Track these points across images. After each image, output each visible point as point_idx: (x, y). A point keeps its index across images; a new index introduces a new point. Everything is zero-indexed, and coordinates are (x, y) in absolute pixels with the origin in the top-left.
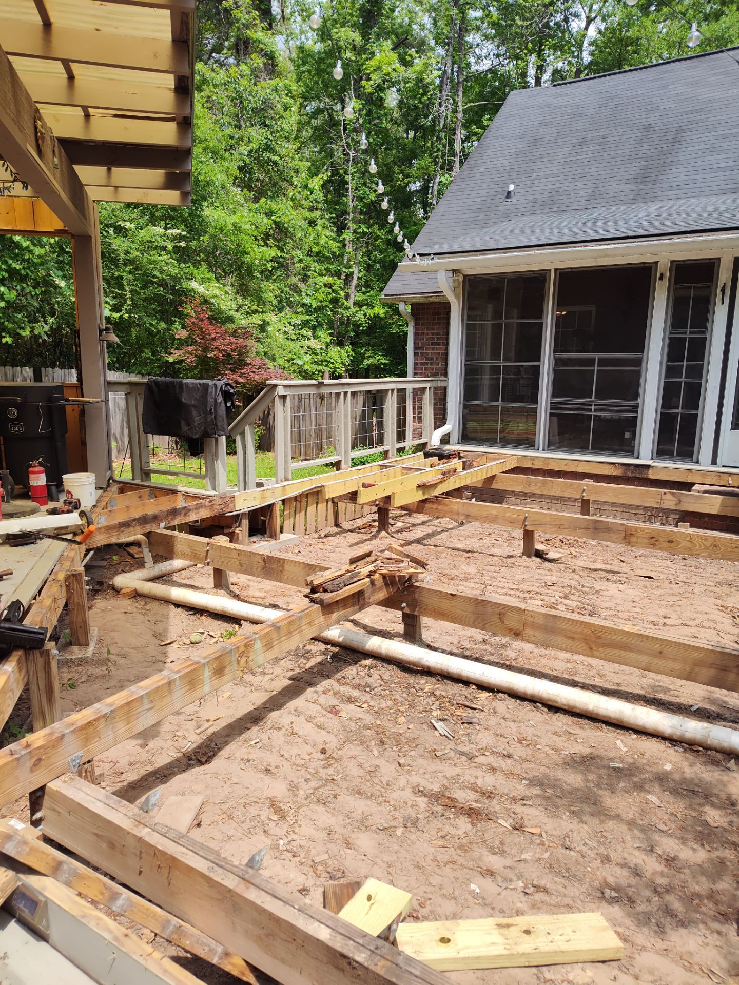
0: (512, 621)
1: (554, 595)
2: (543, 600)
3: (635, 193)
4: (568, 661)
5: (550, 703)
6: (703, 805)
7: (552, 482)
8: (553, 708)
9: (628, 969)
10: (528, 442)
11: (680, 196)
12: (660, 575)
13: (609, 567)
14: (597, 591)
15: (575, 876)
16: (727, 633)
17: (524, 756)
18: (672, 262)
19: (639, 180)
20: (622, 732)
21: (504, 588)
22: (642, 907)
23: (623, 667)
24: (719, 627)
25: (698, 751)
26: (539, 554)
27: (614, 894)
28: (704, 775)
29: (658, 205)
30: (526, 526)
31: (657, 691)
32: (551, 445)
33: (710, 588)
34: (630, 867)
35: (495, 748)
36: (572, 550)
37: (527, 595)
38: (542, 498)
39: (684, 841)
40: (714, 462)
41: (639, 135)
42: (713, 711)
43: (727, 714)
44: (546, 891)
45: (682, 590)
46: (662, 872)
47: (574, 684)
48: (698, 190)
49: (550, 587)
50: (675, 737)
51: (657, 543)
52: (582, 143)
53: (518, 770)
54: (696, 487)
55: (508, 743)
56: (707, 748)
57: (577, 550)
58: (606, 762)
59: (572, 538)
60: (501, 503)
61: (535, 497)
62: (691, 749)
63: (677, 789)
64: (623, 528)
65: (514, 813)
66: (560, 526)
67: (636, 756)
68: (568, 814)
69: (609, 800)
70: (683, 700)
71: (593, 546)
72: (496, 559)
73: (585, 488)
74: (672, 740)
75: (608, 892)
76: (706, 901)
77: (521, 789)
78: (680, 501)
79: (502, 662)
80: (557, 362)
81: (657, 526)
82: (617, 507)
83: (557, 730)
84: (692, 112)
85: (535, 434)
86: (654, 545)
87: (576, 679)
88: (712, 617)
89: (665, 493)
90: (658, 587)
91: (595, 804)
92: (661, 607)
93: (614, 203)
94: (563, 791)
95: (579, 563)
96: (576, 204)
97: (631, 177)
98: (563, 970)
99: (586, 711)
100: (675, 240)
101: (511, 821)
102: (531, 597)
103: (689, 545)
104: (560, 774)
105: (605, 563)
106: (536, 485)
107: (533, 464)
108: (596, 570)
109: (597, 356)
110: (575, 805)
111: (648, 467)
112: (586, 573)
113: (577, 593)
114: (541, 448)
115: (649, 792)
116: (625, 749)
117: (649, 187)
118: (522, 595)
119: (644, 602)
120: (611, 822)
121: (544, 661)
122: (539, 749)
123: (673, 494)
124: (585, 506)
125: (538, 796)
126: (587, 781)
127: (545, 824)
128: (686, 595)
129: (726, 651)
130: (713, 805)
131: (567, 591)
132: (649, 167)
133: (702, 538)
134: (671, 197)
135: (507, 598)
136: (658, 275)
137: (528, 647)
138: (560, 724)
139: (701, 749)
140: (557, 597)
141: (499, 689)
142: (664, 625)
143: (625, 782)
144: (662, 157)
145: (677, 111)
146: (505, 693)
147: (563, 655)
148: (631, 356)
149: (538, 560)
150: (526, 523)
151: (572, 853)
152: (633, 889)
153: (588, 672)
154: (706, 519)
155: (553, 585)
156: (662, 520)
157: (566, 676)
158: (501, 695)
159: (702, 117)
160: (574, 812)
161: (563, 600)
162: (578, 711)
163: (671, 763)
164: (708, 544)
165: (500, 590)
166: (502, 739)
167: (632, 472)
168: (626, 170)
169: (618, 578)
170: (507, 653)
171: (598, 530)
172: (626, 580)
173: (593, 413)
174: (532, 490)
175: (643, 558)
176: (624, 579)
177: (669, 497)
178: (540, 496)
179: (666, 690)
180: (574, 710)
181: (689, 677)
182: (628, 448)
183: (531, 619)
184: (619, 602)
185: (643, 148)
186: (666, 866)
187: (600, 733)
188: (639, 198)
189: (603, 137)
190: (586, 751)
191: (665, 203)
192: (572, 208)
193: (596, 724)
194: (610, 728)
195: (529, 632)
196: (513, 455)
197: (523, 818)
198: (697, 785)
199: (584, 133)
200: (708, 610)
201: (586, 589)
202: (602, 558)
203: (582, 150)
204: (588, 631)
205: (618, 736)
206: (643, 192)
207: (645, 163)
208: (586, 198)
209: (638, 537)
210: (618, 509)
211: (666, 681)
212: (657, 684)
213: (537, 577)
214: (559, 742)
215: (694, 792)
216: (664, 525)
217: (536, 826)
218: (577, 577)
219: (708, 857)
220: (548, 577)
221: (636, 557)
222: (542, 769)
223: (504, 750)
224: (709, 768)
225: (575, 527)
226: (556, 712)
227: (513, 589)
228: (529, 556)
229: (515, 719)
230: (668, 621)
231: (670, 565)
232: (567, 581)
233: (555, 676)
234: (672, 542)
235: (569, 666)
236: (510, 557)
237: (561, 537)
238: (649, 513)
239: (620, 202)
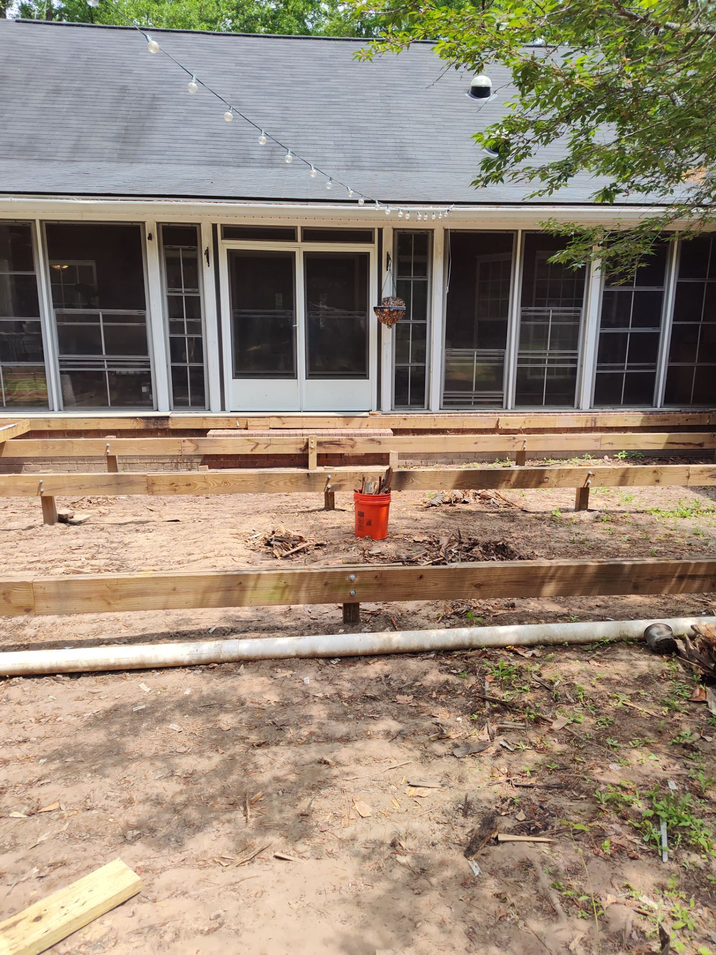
0: (19, 598)
1: (81, 557)
2: (68, 566)
3: (119, 151)
4: (94, 621)
5: (71, 671)
6: (218, 714)
7: (72, 442)
8: (75, 674)
9: (147, 898)
10: (41, 403)
11: (161, 161)
12: (186, 516)
13: (138, 519)
14: (126, 544)
15: (96, 834)
16: (240, 556)
17: (42, 734)
18: (158, 223)
19: (122, 140)
20: (145, 674)
21: (22, 563)
22: (162, 832)
23: (149, 612)
24: (234, 552)
25: (214, 668)
26: (63, 519)
27: (136, 832)
28: (218, 688)
29: (142, 166)
30: (42, 492)
31: (180, 625)
32: (66, 404)
33: (227, 520)
34: (152, 800)
35: (8, 738)
36: (101, 509)
37: (49, 565)
38: (66, 460)
39: (201, 753)
40: (223, 409)
41: (116, 94)
42: (228, 628)
43: (239, 627)
44: (64, 864)
45: (204, 527)
46: (181, 791)
47: (99, 643)
48: (178, 158)
49: (75, 551)
50: (193, 663)
51: (177, 488)
52: (57, 91)
53: (36, 751)
54: (211, 432)
55: (24, 728)
56: (221, 663)
57: (106, 507)
58: (129, 709)
59: (101, 496)
60: (19, 471)
61: (58, 461)
62: (208, 668)
63: (196, 709)
64: (144, 479)
65: (29, 798)
66: (81, 487)
67: (159, 693)
68: (89, 775)
69: (132, 744)
70: (202, 626)
71: (124, 500)
72: (13, 533)
73: (108, 444)
74: (190, 666)
75: (130, 834)
76: (219, 799)
77: (38, 770)
78: (198, 447)
79: (19, 643)
80: (59, 318)
81: (184, 472)
82: (145, 459)
83: (80, 694)
84: (163, 83)
85: (47, 394)
86: (175, 490)
87: (101, 637)
88: (229, 545)
89: (184, 441)
90: (183, 528)
91: (118, 754)
92: (185, 545)
93: (99, 159)
94: (85, 755)
95: (109, 520)
96: (58, 154)
97: (113, 135)
98: (81, 935)
99: (108, 666)
100: (156, 202)
101: (26, 808)
102: (53, 567)
103: (204, 485)
104: (81, 738)
105: (135, 515)
106: (54, 448)
107: (49, 426)
108: (125, 524)
109: (101, 312)
110: (97, 763)
111: (168, 418)
112: (115, 529)
113: (105, 551)
114: (56, 408)
115: (170, 722)
116: (148, 690)
117: (132, 148)
118: (43, 566)
119: (171, 545)
120: (134, 765)
121: (67, 629)
122: (60, 721)
123: (191, 441)
124: (112, 461)
125: (57, 770)
126: (110, 734)
127: (64, 795)
128: (207, 530)
129: (228, 573)
130: (227, 711)
131: (94, 551)
132: (129, 128)
133: (215, 477)
134: (153, 161)
135: (26, 572)
136: (147, 236)
137: (49, 619)
138: (83, 688)
139: (216, 665)
140: (83, 559)
141: (11, 674)
142: (188, 562)
143: (147, 722)
144: (141, 120)
145: (150, 79)
146: (18, 676)
147: (88, 617)
148: (134, 312)
149: (63, 525)
150: (42, 490)
151: (94, 812)
152: (154, 820)
153: (114, 626)
154: (222, 460)
155: (79, 548)
156: (187, 465)
157: (91, 637)
158: (14, 679)
159: (173, 90)
160: (95, 771)
161: (89, 561)
162: (100, 669)
163: (190, 687)
164: (220, 482)
165: (17, 567)
166: (18, 726)
167: (154, 425)
168: (107, 127)
169: (147, 527)
170: (25, 632)
171: (121, 485)
172: (155, 527)
173: (106, 369)
174: (50, 453)
175: (171, 504)
176: (153, 527)
177: (188, 444)
178: (63, 458)
179: (188, 621)
180: (96, 670)
181: (203, 604)
182: (147, 401)
183: (40, 591)
184: (147, 550)
185: (122, 108)
186: (184, 784)
187: (125, 682)
188: (124, 157)
189: (79, 89)
190: (108, 705)
191: (149, 166)
192: (55, 158)
193: (120, 675)
194: (134, 674)
195: (41, 604)
196: (25, 419)
197: (39, 799)
198: (213, 699)
199: (59, 81)
200: (225, 540)
201: (114, 545)
202: (132, 510)
203: (58, 99)
204: (104, 588)
205: (142, 679)
206: (127, 152)
207: (126, 124)
208: (69, 150)
209: (159, 485)
210: (147, 461)
211: (188, 613)
212: (180, 618)
213: (62, 543)
214: (81, 706)
215: (210, 706)
216: (190, 470)
217: (54, 802)
218: (105, 535)
219: (222, 759)
220: (74, 542)
221: (165, 504)
222: (62, 740)
223: (19, 736)
224: (222, 680)
225: (98, 485)
226: (79, 677)
227: (32, 562)
228: (52, 523)
229: (33, 699)
230: (192, 558)
231: (194, 506)
232: (95, 541)
233: (80, 641)
234: (190, 485)
235: (95, 626)
236: (30, 528)
237: (89, 497)
238: (175, 461)
239: (105, 159)
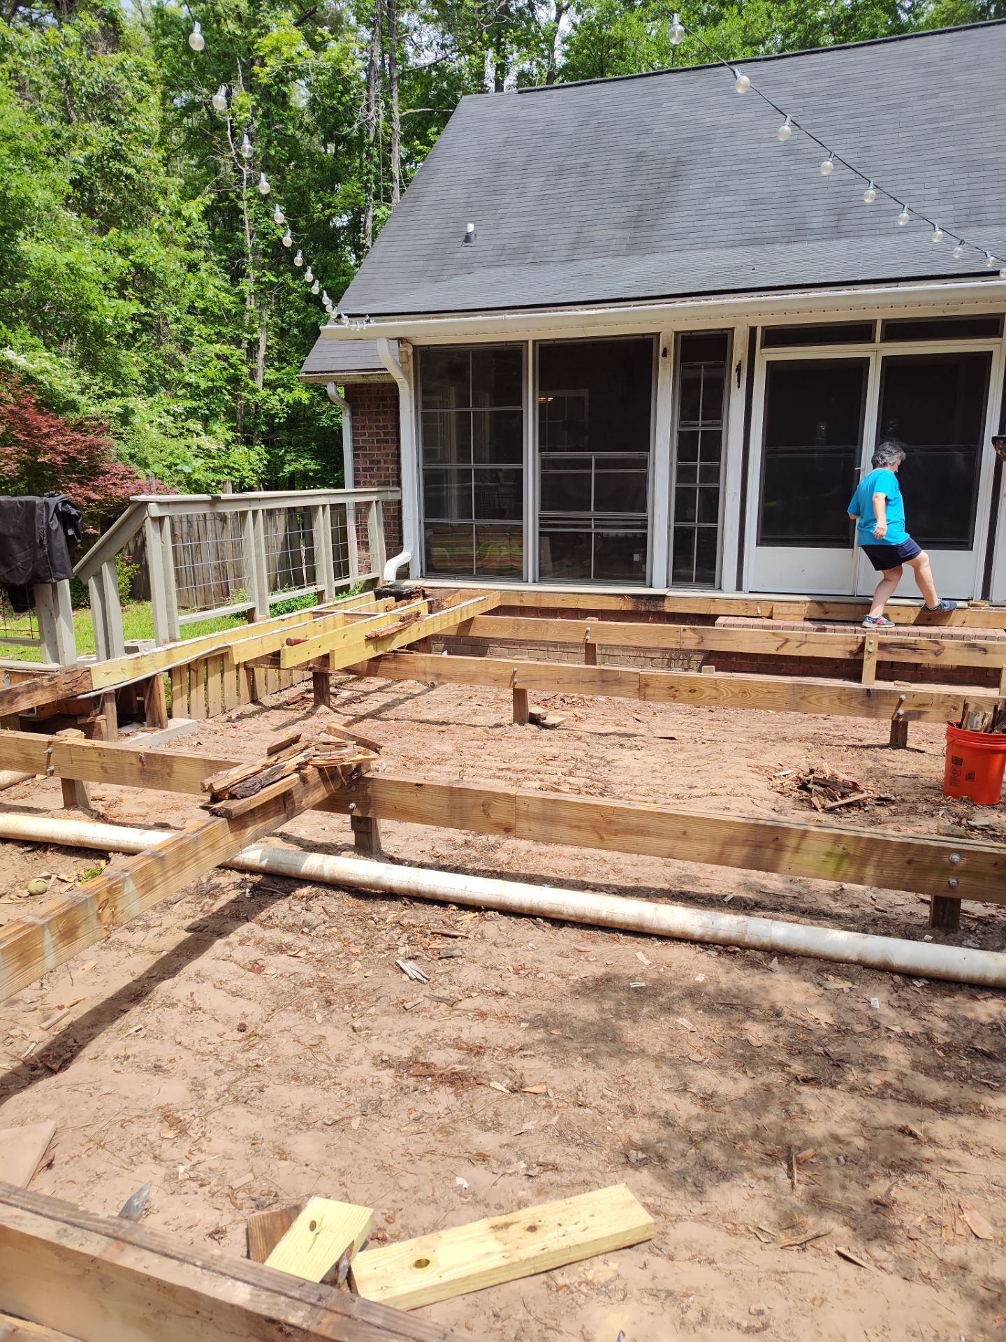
0: (500, 813)
1: (556, 772)
2: (542, 780)
3: (628, 241)
4: (576, 858)
5: (553, 916)
6: (744, 1021)
7: (547, 623)
8: (558, 921)
9: (660, 1250)
10: (513, 572)
11: (682, 247)
12: (684, 734)
13: (623, 730)
14: (608, 762)
15: (592, 1141)
16: (763, 799)
17: (522, 991)
18: (677, 333)
19: (631, 224)
20: (643, 940)
21: (490, 769)
22: (675, 1165)
23: (643, 857)
24: (754, 792)
25: (734, 952)
26: (535, 720)
27: (641, 1156)
28: (742, 983)
29: (658, 257)
30: (515, 683)
31: (683, 883)
32: (543, 575)
33: (742, 746)
34: (660, 1117)
35: (484, 985)
36: (577, 710)
37: (520, 776)
38: (536, 645)
39: (722, 1070)
40: (739, 587)
41: (630, 165)
42: (750, 899)
43: (767, 901)
44: (555, 1168)
45: (709, 751)
46: (698, 1115)
47: (583, 886)
48: (704, 240)
49: (550, 762)
50: (707, 939)
51: (677, 694)
52: (559, 172)
53: (515, 1010)
54: (720, 620)
55: (501, 976)
56: (745, 947)
57: (583, 710)
58: (625, 983)
59: (576, 695)
60: (482, 654)
61: (528, 645)
62: (727, 952)
63: (713, 1005)
64: (636, 678)
65: (511, 1069)
66: (558, 680)
67: (662, 970)
68: (580, 1059)
69: (630, 1033)
70: (715, 890)
71: (603, 703)
72: (479, 730)
73: (588, 629)
74: (702, 943)
75: (633, 1154)
76: (751, 1143)
77: (519, 1035)
78: (702, 639)
79: (491, 869)
80: (544, 464)
81: (677, 672)
82: (629, 651)
83: (564, 949)
84: (692, 139)
85: (522, 561)
86: (674, 697)
87: (586, 879)
88: (746, 781)
89: (684, 630)
90: (681, 750)
91: (613, 1040)
92: (685, 774)
93: (602, 254)
94: (573, 1029)
95: (587, 726)
96: (555, 253)
97: (622, 220)
98: (582, 1269)
99: (599, 919)
100: (678, 304)
101: (508, 1081)
102: (526, 778)
103: (714, 693)
104: (568, 1007)
105: (617, 725)
106: (526, 629)
107: (521, 601)
108: (607, 735)
109: (593, 456)
110: (589, 1045)
111: (663, 597)
112: (594, 740)
113: (585, 767)
114: (530, 580)
115: (679, 1014)
116: (647, 962)
117: (646, 234)
118: (514, 776)
119: (666, 770)
120: (634, 1061)
121: (545, 861)
122: (542, 978)
123: (694, 630)
124: (590, 652)
125: (541, 1041)
126: (603, 1011)
127: (552, 1077)
128: (715, 756)
129: (760, 822)
130: (755, 1019)
131: (572, 766)
132: (643, 208)
133: (728, 682)
134: (670, 249)
135: (496, 781)
136: (661, 351)
137: (524, 845)
138: (567, 942)
139: (738, 949)
140: (560, 775)
141: (488, 905)
142: (689, 798)
143: (648, 1006)
144: (659, 195)
145: (674, 137)
146: (494, 910)
147: (569, 850)
148: (635, 455)
149: (534, 727)
150: (515, 680)
151: (587, 1110)
152: (664, 1145)
153: (600, 869)
154: (734, 659)
155: (554, 758)
156: (683, 664)
157: (573, 878)
158: (491, 913)
159: (705, 147)
160: (587, 1056)
161: (567, 778)
162: (588, 921)
163: (703, 972)
164: (736, 691)
165: (485, 772)
166: (494, 972)
167: (645, 605)
168: (614, 210)
169: (634, 743)
170: (497, 856)
171: (607, 682)
172: (644, 744)
173: (593, 530)
174: (522, 635)
175: (663, 714)
176: (641, 744)
177: (689, 634)
178: (533, 642)
179: (694, 880)
180: (583, 921)
181: (720, 860)
182: (638, 573)
183: (524, 808)
184: (636, 773)
185: (637, 183)
186: (702, 1107)
187: (617, 946)
188: (634, 248)
189: (585, 166)
190: (599, 971)
191: (665, 257)
192: (550, 259)
193: (612, 935)
194: (629, 938)
195: (523, 825)
196: (495, 590)
197: (522, 1074)
198: (736, 997)
199: (561, 159)
200: (740, 773)
201: (595, 761)
202: (614, 718)
203: (560, 181)
204: (597, 816)
205: (639, 947)
206: (638, 240)
207: (638, 203)
208: (568, 246)
209: (655, 688)
210: (631, 654)
211: (693, 868)
212: (684, 873)
213: (533, 750)
214: (566, 965)
215: (732, 1006)
216: (686, 670)
217: (540, 1083)
218: (583, 746)
219: (752, 1085)
220: (548, 749)
221: (655, 714)
222: (545, 1004)
223: (496, 986)
224: (748, 972)
225: (578, 680)
226: (562, 926)
227: (502, 769)
228: (522, 724)
229: (510, 942)
230: (695, 792)
231: (694, 721)
232: (571, 752)
233: (560, 880)
234: (695, 691)
235: (577, 863)
236: (498, 726)
237: (561, 695)
238: (668, 657)
239: (610, 253)
